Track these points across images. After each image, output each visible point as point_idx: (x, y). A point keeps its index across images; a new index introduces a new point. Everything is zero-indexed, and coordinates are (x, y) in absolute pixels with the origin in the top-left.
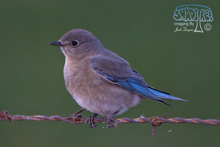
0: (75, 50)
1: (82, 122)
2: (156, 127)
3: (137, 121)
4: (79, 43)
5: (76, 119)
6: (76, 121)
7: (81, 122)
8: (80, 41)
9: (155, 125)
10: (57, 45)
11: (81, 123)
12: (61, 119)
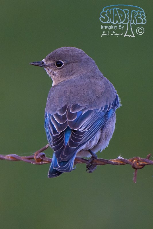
0: (59, 72)
1: (46, 162)
2: (138, 170)
3: (114, 162)
4: (64, 64)
5: (38, 158)
6: (38, 161)
7: (44, 162)
8: (65, 61)
9: (136, 167)
10: (40, 65)
11: (45, 164)
12: (19, 159)
